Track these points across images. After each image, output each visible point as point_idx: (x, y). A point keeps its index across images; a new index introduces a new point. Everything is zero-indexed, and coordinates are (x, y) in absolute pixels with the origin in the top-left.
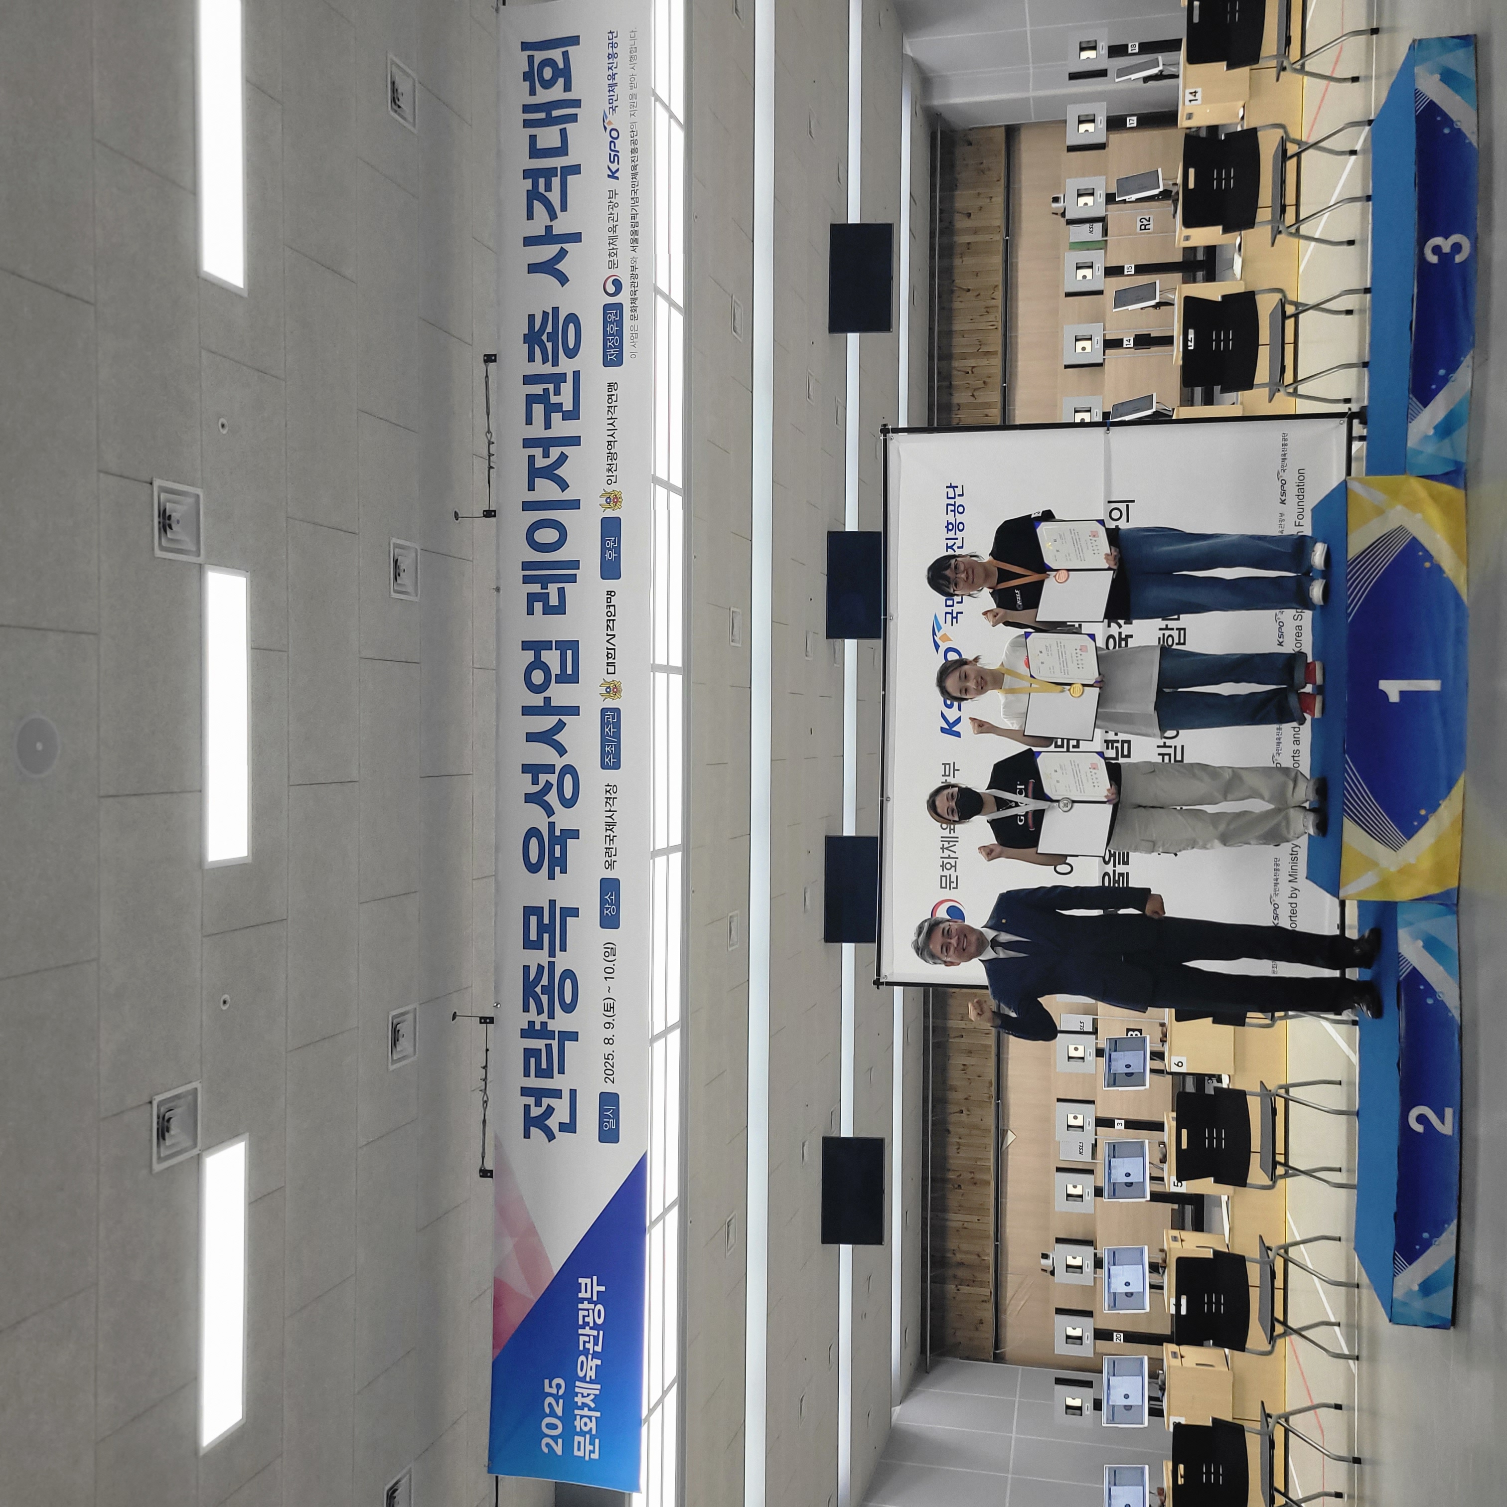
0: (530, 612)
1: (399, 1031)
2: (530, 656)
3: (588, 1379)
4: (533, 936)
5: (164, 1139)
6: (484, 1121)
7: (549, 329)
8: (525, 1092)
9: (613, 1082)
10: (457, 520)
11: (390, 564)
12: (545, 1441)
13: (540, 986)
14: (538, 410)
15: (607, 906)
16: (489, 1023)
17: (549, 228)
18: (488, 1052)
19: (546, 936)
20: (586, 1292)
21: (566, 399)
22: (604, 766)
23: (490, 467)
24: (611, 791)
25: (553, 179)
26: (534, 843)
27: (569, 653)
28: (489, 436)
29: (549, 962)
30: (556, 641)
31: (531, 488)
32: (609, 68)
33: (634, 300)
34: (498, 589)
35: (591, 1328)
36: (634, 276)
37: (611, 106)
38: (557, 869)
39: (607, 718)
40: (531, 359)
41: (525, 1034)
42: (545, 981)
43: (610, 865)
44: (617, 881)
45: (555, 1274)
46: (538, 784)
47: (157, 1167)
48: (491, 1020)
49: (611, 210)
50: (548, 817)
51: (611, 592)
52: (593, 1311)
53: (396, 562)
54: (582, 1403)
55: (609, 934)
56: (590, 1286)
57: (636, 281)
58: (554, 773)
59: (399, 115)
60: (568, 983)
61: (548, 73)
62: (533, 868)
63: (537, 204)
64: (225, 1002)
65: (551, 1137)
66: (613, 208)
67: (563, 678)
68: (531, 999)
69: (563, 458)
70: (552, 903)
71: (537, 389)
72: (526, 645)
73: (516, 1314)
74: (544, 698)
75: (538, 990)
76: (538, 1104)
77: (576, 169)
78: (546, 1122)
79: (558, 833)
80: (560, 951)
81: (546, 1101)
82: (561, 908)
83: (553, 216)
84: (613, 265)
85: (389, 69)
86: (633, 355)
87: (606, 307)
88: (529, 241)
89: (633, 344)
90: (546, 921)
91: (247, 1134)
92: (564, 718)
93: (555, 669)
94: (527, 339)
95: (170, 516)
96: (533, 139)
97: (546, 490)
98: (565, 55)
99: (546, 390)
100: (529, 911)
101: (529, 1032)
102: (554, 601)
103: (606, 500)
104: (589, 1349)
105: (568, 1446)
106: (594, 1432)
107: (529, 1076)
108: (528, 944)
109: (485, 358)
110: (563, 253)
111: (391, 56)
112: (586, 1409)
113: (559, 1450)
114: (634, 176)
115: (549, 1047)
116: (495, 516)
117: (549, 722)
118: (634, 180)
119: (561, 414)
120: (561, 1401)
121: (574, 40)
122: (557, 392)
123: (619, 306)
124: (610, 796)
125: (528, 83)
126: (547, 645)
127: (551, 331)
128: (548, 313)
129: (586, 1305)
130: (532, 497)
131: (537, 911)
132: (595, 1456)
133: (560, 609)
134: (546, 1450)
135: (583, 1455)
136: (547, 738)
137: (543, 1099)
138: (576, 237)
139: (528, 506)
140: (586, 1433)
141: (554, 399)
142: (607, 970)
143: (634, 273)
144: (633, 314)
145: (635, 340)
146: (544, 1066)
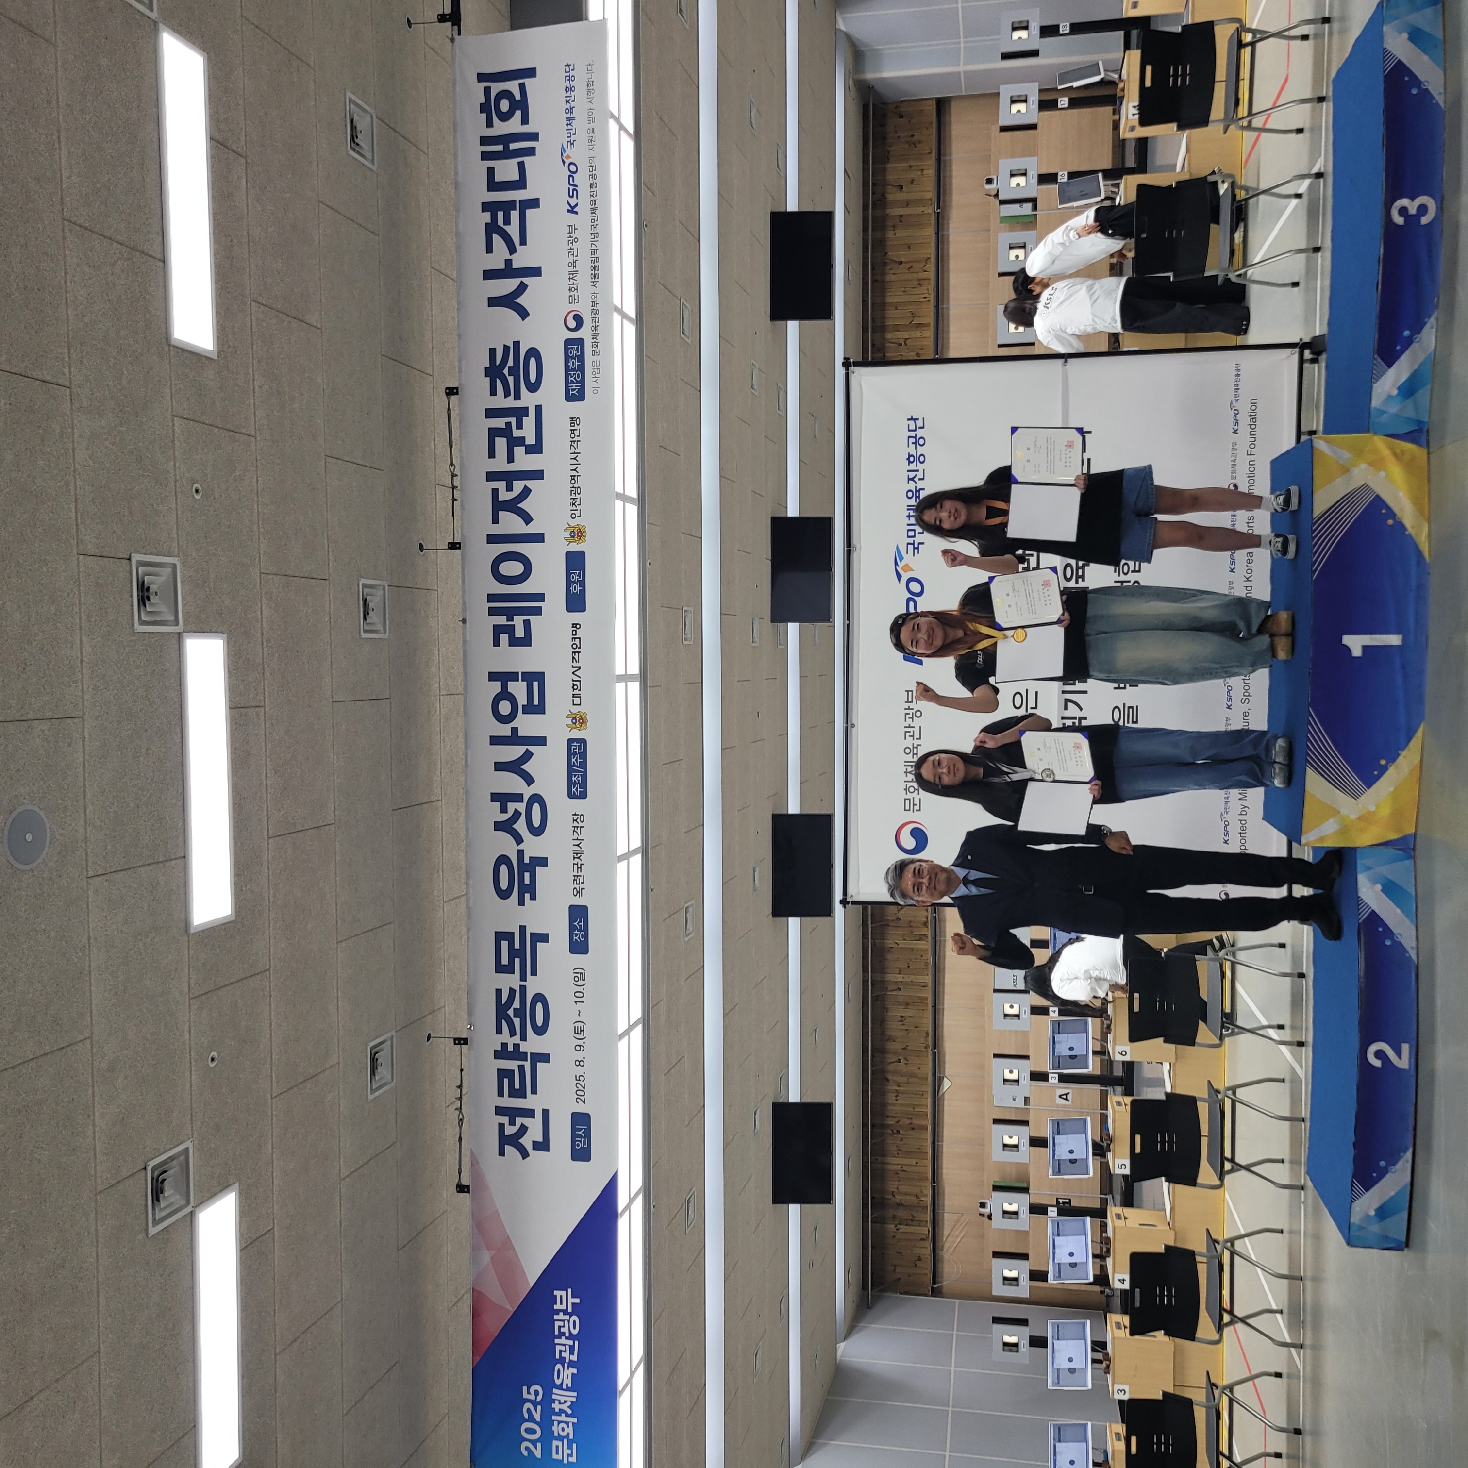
0: (497, 643)
1: (377, 1060)
2: (497, 686)
3: (564, 1387)
4: (505, 961)
5: (158, 1201)
6: (460, 1139)
7: (510, 363)
8: (499, 1111)
9: (584, 1103)
10: (422, 551)
11: (359, 603)
12: (525, 1444)
13: (512, 1009)
14: (501, 443)
15: (576, 932)
16: (463, 1044)
17: (508, 262)
18: (463, 1072)
19: (517, 961)
20: (561, 1303)
21: (528, 432)
22: (571, 796)
23: (454, 500)
24: (578, 820)
25: (512, 212)
26: (504, 870)
27: (535, 684)
28: (452, 468)
29: (520, 986)
30: (522, 673)
31: (495, 520)
32: (566, 102)
33: (595, 336)
34: (464, 621)
35: (566, 1338)
36: (595, 312)
37: (569, 139)
38: (527, 896)
39: (574, 749)
40: (493, 392)
41: (498, 1055)
42: (516, 1004)
43: (578, 893)
44: (584, 909)
45: (532, 1284)
46: (507, 812)
47: (153, 1230)
48: (465, 1041)
49: (571, 245)
50: (518, 845)
51: (577, 624)
52: (569, 1321)
53: (365, 600)
54: (560, 1409)
55: (579, 959)
56: (564, 1299)
57: (597, 316)
58: (522, 802)
59: (359, 153)
60: (539, 1007)
61: (505, 105)
62: (504, 895)
63: (496, 238)
64: (213, 1059)
65: (525, 1154)
66: (572, 243)
67: (529, 709)
68: (504, 1022)
69: (526, 492)
70: (523, 929)
71: (499, 423)
72: (493, 676)
73: (495, 1324)
74: (512, 728)
75: (511, 1012)
76: (512, 1123)
77: (534, 203)
78: (520, 1141)
79: (527, 861)
80: (531, 975)
81: (519, 1121)
82: (531, 934)
83: (512, 250)
84: (573, 300)
85: (348, 107)
86: (595, 391)
87: (568, 342)
88: (489, 275)
89: (595, 379)
90: (517, 945)
91: (237, 1185)
92: (532, 748)
93: (522, 700)
94: (488, 372)
95: (148, 588)
96: (491, 172)
97: (510, 523)
98: (522, 87)
99: (509, 424)
100: (500, 936)
101: (502, 1053)
102: (520, 633)
103: (570, 534)
104: (565, 1358)
105: (547, 1450)
106: (571, 1437)
107: (503, 1096)
108: (500, 968)
109: (447, 391)
110: (523, 288)
111: (349, 94)
112: (563, 1415)
113: (538, 1453)
114: (594, 211)
115: (521, 1068)
116: (459, 548)
117: (518, 751)
118: (594, 215)
119: (524, 448)
120: (539, 1407)
121: (531, 73)
122: (520, 426)
123: (580, 342)
124: (577, 825)
125: (484, 115)
126: (513, 676)
127: (512, 365)
128: (509, 347)
129: (561, 1316)
130: (496, 530)
131: (509, 936)
132: (573, 1459)
133: (526, 641)
134: (525, 1453)
135: (561, 1458)
136: (515, 767)
137: (517, 1118)
138: (536, 272)
139: (492, 539)
140: (564, 1437)
141: (516, 433)
142: (576, 994)
143: (595, 308)
144: (594, 349)
145: (597, 375)
146: (517, 1086)
